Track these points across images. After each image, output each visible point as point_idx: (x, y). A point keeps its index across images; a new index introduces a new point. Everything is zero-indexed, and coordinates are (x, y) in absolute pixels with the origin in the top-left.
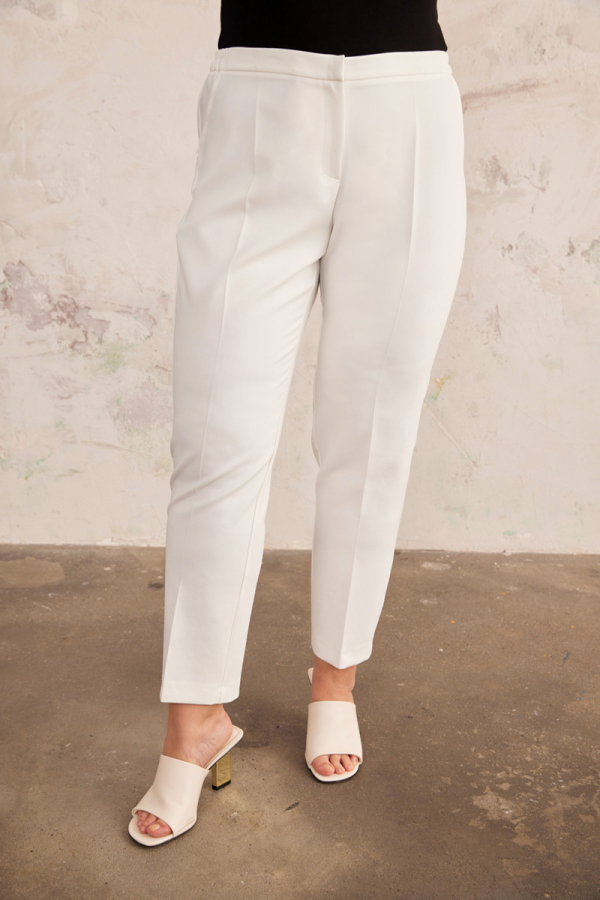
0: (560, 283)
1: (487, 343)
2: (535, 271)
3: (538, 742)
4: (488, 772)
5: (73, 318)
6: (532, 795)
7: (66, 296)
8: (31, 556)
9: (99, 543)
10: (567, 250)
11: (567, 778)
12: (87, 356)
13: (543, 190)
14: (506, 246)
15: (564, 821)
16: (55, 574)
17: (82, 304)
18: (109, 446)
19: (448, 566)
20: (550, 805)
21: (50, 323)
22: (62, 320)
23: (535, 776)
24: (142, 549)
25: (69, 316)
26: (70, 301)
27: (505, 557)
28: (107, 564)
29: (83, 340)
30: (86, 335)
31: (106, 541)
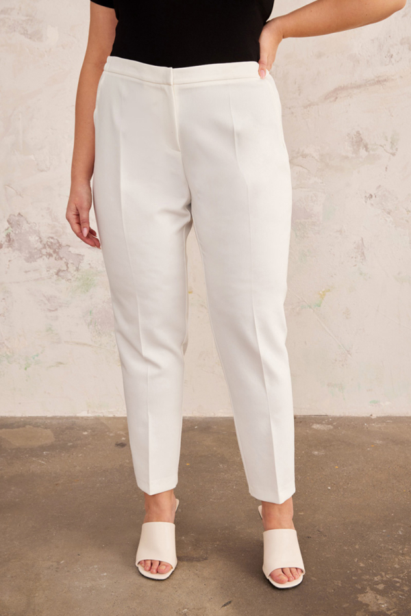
0: (407, 221)
1: (355, 266)
2: (389, 213)
3: (403, 554)
4: (368, 577)
5: (58, 253)
6: (401, 593)
7: (52, 238)
8: (30, 424)
9: (78, 415)
12: (68, 280)
13: (394, 154)
14: (368, 195)
16: (48, 437)
17: (64, 243)
18: (84, 344)
19: (331, 427)
21: (41, 257)
22: (50, 255)
23: (402, 579)
24: (110, 418)
25: (55, 252)
26: (56, 241)
27: (372, 419)
28: (85, 431)
29: (65, 268)
30: (67, 265)
31: (83, 412)
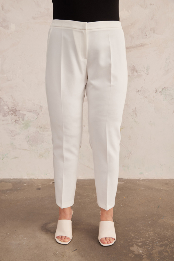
0: (153, 101)
1: (133, 118)
2: (146, 98)
3: (150, 231)
4: (135, 240)
5: (15, 113)
6: (148, 247)
7: (13, 107)
8: (3, 182)
9: (23, 178)
10: (155, 91)
11: (159, 242)
12: (19, 124)
13: (148, 74)
14: (137, 91)
15: (158, 254)
16: (10, 186)
17: (18, 109)
18: (26, 150)
19: (124, 183)
20: (154, 250)
21: (9, 115)
22: (12, 114)
23: (149, 241)
24: (36, 179)
25: (14, 113)
26: (15, 109)
27: (140, 180)
28: (25, 183)
29: (18, 119)
30: (19, 118)
31: (25, 177)
